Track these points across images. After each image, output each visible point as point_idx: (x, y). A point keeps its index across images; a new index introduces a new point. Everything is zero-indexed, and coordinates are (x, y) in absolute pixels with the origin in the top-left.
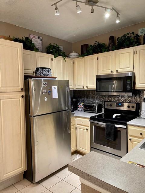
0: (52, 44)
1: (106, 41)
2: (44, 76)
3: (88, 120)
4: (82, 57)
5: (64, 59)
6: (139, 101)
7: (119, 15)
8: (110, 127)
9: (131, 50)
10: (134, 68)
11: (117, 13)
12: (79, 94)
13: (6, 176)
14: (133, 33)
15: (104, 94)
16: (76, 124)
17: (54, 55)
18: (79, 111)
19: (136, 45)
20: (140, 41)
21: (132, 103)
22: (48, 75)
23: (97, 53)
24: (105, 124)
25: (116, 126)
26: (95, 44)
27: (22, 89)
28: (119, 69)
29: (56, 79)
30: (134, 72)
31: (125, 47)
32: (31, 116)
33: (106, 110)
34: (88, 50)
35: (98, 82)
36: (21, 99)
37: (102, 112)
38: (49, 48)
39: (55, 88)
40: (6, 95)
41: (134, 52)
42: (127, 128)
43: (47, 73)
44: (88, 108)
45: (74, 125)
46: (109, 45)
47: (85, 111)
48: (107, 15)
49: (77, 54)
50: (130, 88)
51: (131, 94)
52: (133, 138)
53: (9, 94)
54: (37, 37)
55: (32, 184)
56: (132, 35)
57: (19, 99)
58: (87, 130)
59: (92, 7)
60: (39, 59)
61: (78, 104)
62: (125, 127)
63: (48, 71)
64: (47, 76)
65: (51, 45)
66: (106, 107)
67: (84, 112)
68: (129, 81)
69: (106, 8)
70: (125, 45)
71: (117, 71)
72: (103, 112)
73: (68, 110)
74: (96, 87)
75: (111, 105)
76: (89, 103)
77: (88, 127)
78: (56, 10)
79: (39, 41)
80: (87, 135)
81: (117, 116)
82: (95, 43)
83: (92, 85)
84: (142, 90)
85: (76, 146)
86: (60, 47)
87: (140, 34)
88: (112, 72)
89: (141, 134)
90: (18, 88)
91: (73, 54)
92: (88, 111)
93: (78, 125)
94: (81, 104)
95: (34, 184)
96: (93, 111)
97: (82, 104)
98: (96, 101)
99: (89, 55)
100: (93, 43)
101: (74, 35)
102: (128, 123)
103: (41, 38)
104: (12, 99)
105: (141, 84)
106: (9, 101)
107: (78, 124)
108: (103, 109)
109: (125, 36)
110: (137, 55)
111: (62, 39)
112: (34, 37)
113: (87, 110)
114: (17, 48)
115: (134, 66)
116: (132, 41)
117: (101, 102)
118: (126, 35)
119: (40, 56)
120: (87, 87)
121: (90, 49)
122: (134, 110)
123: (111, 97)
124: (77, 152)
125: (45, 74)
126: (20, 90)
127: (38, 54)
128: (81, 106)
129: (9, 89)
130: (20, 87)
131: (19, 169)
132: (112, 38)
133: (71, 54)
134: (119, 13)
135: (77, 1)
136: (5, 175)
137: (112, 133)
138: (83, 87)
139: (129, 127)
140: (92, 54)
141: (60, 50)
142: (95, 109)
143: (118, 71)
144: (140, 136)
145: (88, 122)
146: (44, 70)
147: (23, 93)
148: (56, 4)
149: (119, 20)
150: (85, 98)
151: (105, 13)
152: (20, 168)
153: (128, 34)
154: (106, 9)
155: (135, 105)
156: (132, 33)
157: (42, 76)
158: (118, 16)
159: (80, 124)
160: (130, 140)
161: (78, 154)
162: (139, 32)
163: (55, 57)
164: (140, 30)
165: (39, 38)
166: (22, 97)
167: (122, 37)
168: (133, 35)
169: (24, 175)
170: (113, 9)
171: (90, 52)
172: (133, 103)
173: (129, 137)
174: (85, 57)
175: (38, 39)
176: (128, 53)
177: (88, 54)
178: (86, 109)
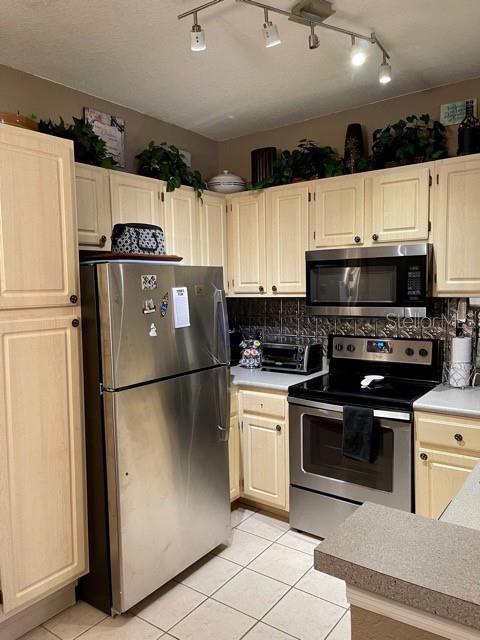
0: (157, 144)
1: (335, 141)
2: (141, 253)
3: (284, 398)
4: (256, 191)
5: (199, 195)
6: (442, 334)
7: (388, 57)
8: (360, 418)
9: (420, 171)
10: (429, 230)
11: (384, 51)
12: (243, 313)
13: (22, 596)
14: (425, 118)
15: (326, 310)
16: (240, 411)
17: (166, 182)
18: (244, 367)
19: (435, 156)
20: (445, 143)
21: (418, 340)
22: (154, 251)
23: (308, 177)
24: (340, 408)
25: (378, 413)
26: (300, 149)
27: (73, 299)
28: (382, 233)
29: (181, 263)
30: (430, 242)
31: (398, 163)
32: (104, 390)
33: (333, 363)
34: (275, 168)
35: (312, 272)
36: (68, 332)
37: (320, 369)
38: (150, 158)
39: (180, 293)
40: (21, 320)
41: (430, 178)
42: (411, 422)
43: (152, 244)
44: (276, 359)
45: (235, 414)
46: (347, 153)
47: (265, 366)
48: (359, 58)
49: (236, 178)
50: (418, 292)
51: (422, 312)
52: (431, 451)
53: (32, 316)
54: (106, 119)
55: (109, 620)
56: (421, 123)
57: (62, 332)
58: (279, 428)
59: (313, 31)
60: (119, 194)
61: (243, 344)
62: (405, 416)
63: (154, 236)
64: (152, 254)
65: (154, 149)
66: (336, 355)
67: (264, 370)
68: (415, 271)
69: (353, 35)
70: (401, 156)
71: (375, 238)
72: (325, 370)
73: (219, 365)
74: (305, 291)
75: (351, 348)
76: (277, 341)
77: (283, 419)
78: (194, 34)
79: (114, 131)
80: (280, 445)
81: (373, 383)
82: (301, 146)
83: (292, 283)
84: (451, 299)
85: (242, 483)
86: (183, 156)
87: (444, 121)
88: (358, 240)
89: (459, 438)
90: (59, 294)
91: (225, 180)
92: (279, 366)
93: (245, 415)
94: (252, 344)
95: (116, 620)
96: (294, 367)
97: (257, 343)
98: (300, 333)
99: (281, 183)
100: (292, 146)
101: (231, 117)
102: (416, 404)
103: (120, 121)
104: (42, 334)
105: (452, 279)
106: (31, 338)
107: (245, 412)
108: (325, 360)
109: (399, 126)
110: (440, 190)
111: (187, 128)
112: (99, 119)
113: (274, 365)
114: (56, 156)
115: (429, 224)
116: (422, 144)
117: (320, 337)
118: (404, 125)
119: (123, 185)
120: (274, 289)
121: (284, 164)
122: (427, 361)
123: (350, 322)
124: (243, 504)
125: (144, 246)
126: (68, 302)
127: (118, 177)
128: (252, 351)
129: (31, 299)
130: (66, 292)
131: (66, 570)
132: (355, 131)
133: (218, 179)
134: (389, 53)
135: (267, 8)
136: (19, 595)
137: (366, 439)
138: (261, 289)
139: (420, 418)
140: (290, 180)
141: (184, 165)
142: (302, 362)
143: (379, 240)
144: (455, 443)
145: (282, 403)
146: (141, 231)
147: (76, 313)
148: (194, 12)
149: (390, 76)
150: (263, 325)
151: (350, 50)
152: (68, 566)
153: (410, 119)
154: (353, 39)
155: (429, 347)
156: (421, 118)
157: (136, 251)
158: (385, 63)
159: (253, 409)
160: (424, 456)
161: (247, 511)
162: (442, 116)
163: (170, 188)
164: (444, 109)
165: (113, 122)
166: (75, 323)
167: (388, 130)
168: (427, 123)
169: (76, 588)
170: (374, 39)
171: (285, 174)
172: (422, 340)
173: (419, 450)
174: (266, 190)
175: (112, 125)
176: (409, 182)
177: (278, 181)
178: (269, 361)
